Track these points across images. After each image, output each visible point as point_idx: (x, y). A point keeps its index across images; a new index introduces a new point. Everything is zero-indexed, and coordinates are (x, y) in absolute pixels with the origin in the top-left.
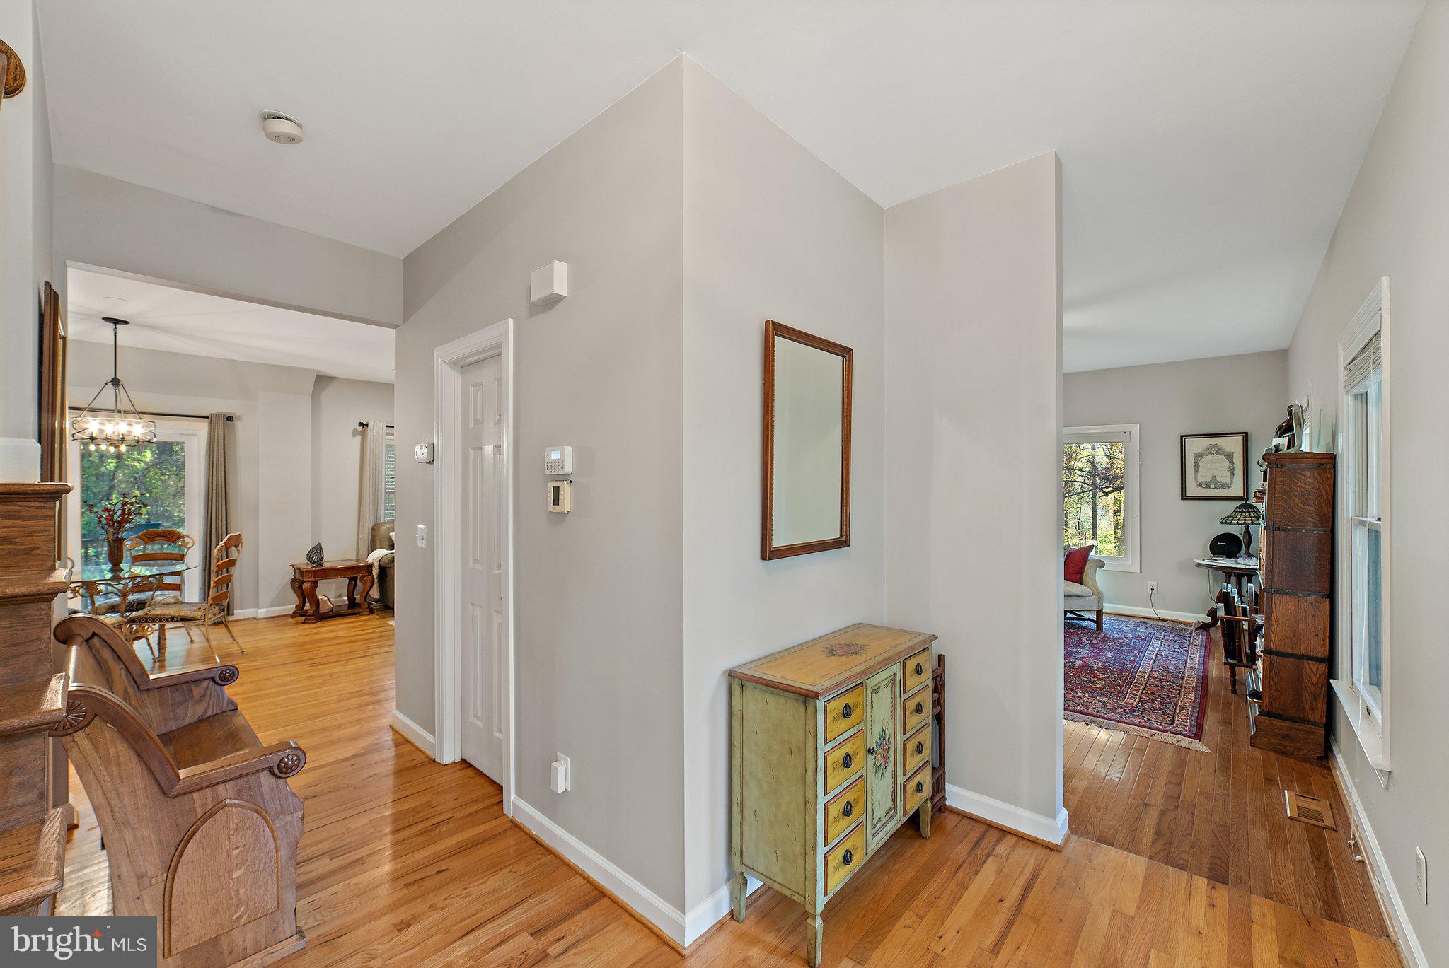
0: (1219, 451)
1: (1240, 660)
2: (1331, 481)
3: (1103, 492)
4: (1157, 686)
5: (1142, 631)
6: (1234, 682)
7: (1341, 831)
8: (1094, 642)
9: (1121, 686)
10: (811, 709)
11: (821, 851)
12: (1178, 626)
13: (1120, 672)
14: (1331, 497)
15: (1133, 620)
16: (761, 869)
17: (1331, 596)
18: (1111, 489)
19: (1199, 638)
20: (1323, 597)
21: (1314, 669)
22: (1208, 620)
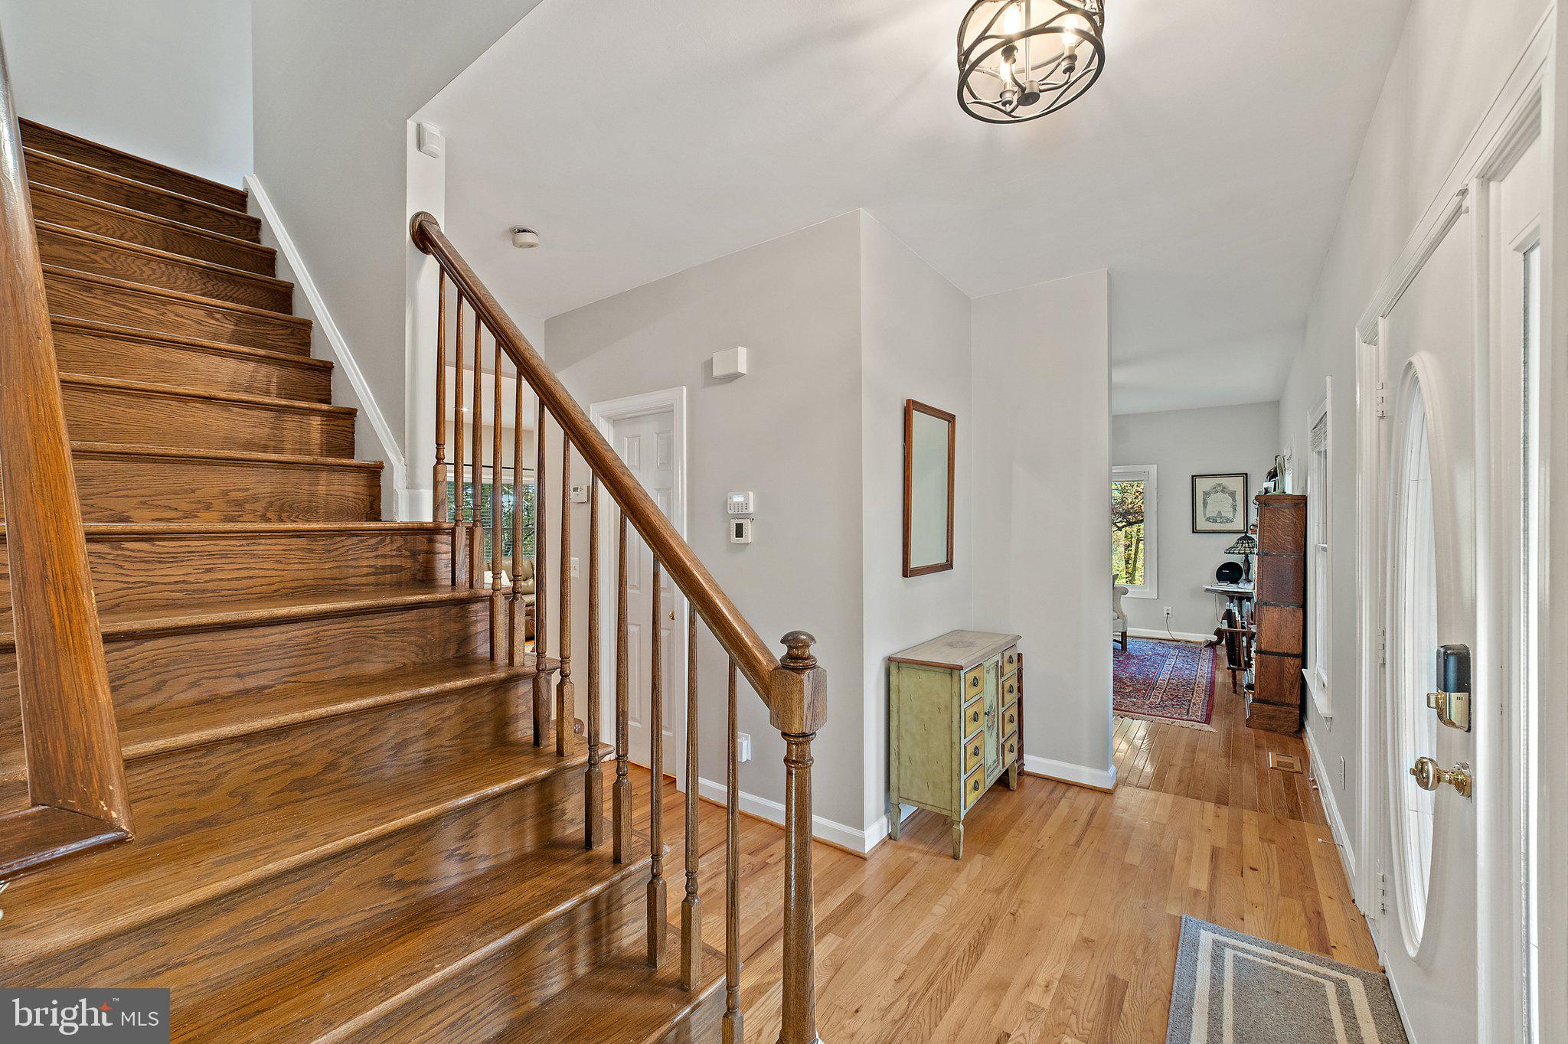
0: (1224, 490)
1: (1240, 665)
2: (1304, 517)
3: (1117, 527)
4: (1174, 689)
5: (1160, 650)
6: (1235, 684)
7: (1305, 773)
8: (1120, 659)
9: (1146, 691)
10: (955, 678)
11: (963, 777)
12: (1189, 645)
13: (1144, 680)
14: (1304, 529)
15: (1151, 641)
16: (914, 798)
17: (1304, 606)
18: (1124, 523)
19: (1208, 654)
20: (1298, 607)
21: (1292, 663)
22: (1215, 638)
